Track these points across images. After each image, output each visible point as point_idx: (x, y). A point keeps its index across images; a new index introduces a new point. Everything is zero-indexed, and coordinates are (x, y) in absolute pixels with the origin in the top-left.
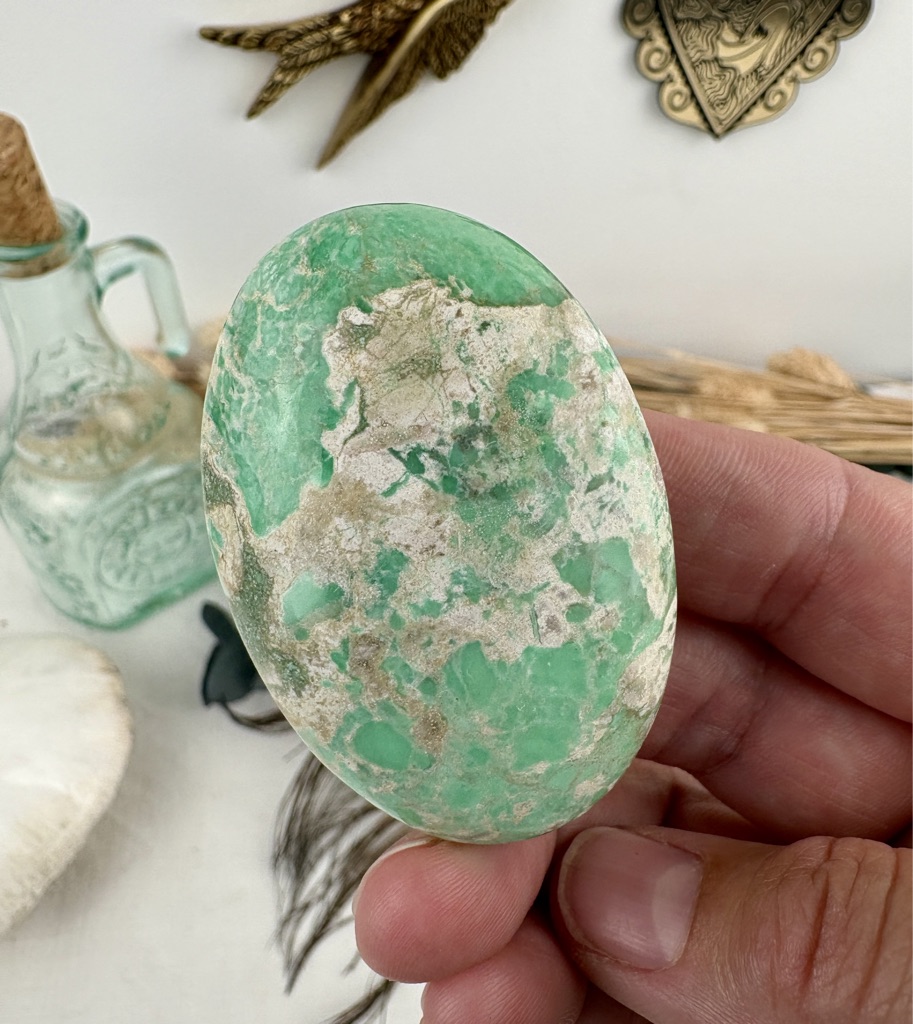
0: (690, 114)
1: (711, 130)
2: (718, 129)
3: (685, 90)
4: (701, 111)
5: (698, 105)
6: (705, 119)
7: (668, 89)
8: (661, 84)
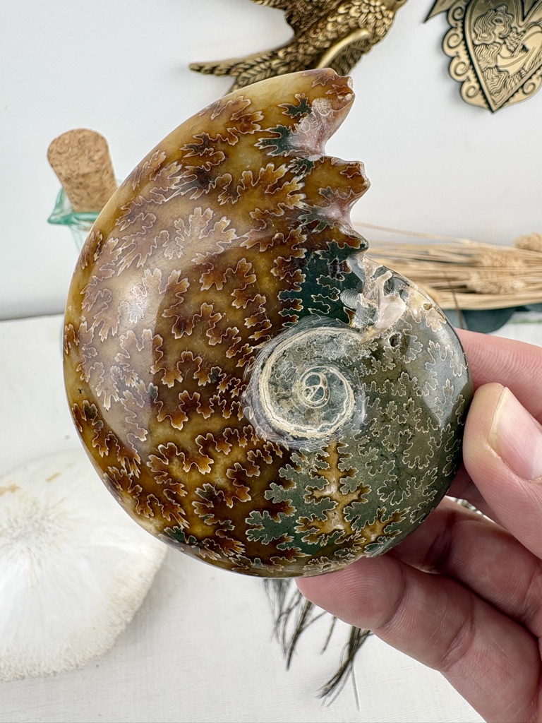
0: (479, 100)
1: (490, 108)
2: (494, 108)
3: (477, 86)
4: (485, 97)
5: (483, 94)
6: (487, 102)
7: (466, 86)
8: (463, 83)
